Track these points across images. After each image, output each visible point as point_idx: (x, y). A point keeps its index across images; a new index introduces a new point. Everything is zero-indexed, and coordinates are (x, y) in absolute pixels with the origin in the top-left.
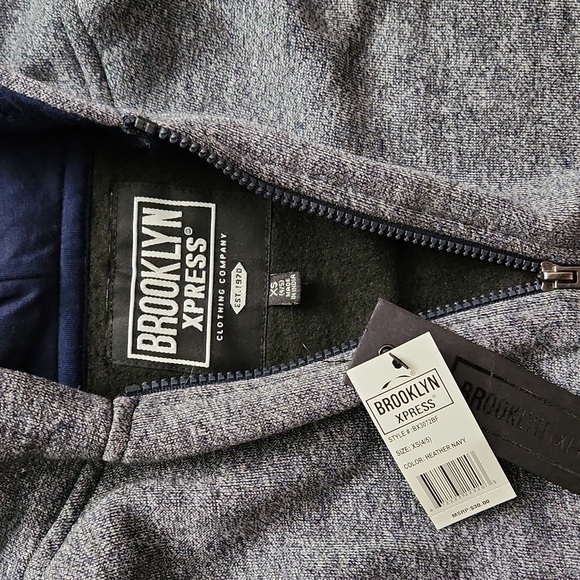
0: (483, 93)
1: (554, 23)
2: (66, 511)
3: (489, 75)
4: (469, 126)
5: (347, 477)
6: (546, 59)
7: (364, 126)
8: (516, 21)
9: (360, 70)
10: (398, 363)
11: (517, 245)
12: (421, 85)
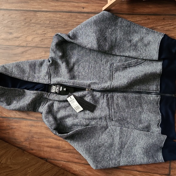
2: (44, 105)
5: (68, 107)
11: (83, 87)
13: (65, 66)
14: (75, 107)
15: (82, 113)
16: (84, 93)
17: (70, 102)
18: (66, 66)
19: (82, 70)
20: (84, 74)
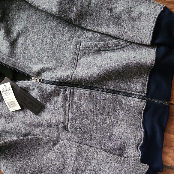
0: (32, 51)
1: (45, 43)
3: (34, 49)
4: (29, 55)
6: (42, 48)
7: (13, 52)
8: (39, 42)
9: (15, 44)
10: (5, 86)
12: (24, 48)
13: (3, 36)
14: (9, 101)
15: (22, 114)
16: (27, 84)
17: (3, 91)
18: (5, 35)
19: (31, 46)
20: (32, 52)
